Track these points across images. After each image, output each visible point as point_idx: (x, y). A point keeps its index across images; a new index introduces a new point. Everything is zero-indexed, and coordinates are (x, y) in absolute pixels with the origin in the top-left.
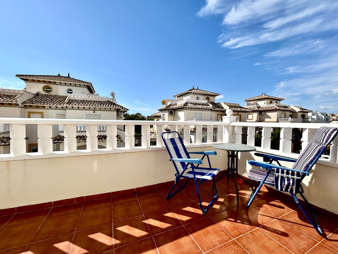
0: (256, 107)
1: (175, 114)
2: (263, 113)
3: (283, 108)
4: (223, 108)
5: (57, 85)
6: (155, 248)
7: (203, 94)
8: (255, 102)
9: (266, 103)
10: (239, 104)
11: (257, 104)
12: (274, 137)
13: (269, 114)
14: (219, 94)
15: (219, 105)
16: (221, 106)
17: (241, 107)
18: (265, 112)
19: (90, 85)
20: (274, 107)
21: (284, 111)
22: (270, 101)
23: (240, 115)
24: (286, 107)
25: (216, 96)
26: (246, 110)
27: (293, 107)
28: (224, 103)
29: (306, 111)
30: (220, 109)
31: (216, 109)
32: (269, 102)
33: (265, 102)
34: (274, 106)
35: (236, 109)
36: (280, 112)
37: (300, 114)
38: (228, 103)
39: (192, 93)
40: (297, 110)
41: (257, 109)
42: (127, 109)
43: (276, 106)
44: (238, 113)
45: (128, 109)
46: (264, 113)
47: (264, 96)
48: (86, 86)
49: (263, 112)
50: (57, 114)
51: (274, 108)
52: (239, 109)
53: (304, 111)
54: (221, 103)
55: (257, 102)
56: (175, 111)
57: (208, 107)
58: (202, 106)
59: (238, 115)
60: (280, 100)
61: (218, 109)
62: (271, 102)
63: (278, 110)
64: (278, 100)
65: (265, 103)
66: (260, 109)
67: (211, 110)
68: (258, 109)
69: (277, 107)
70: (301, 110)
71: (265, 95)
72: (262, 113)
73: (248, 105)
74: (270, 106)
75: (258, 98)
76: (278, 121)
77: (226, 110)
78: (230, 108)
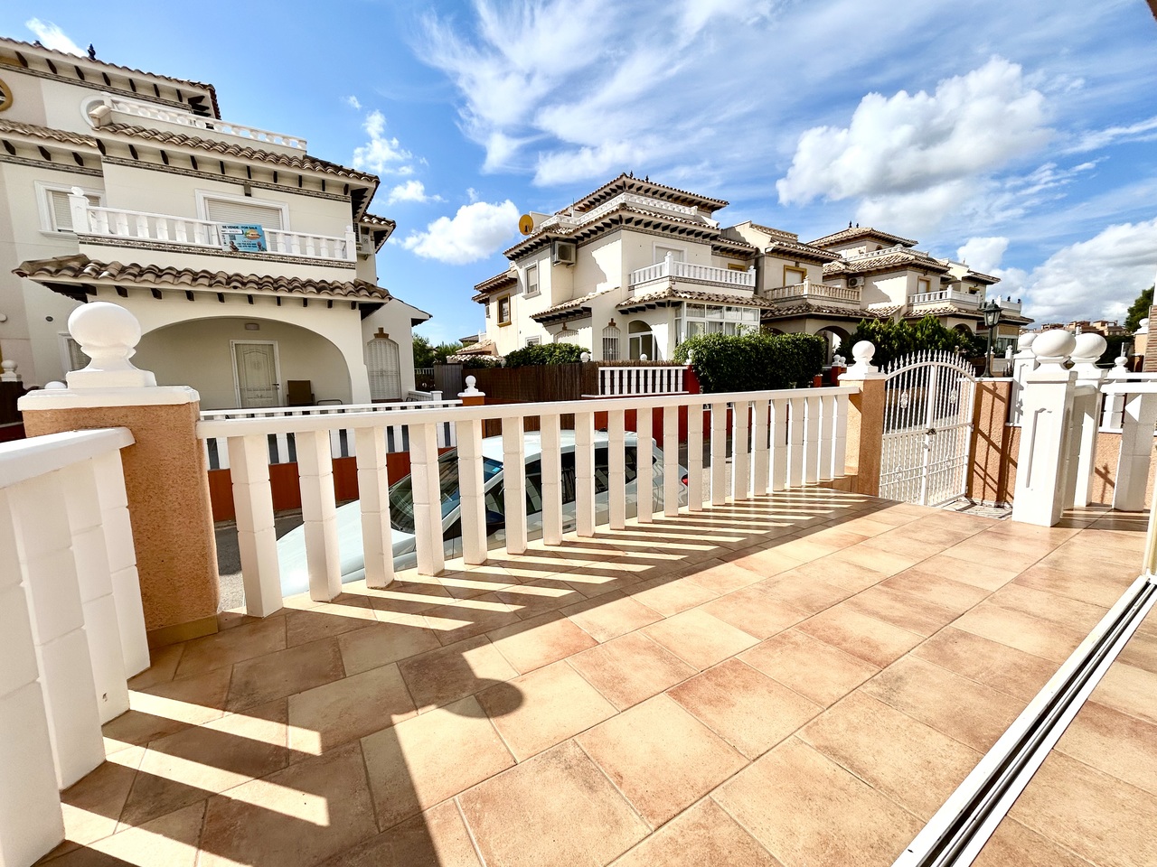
1: (580, 260)
2: (860, 281)
3: (922, 262)
4: (747, 244)
5: (33, 74)
7: (670, 196)
9: (865, 251)
13: (881, 284)
14: (726, 203)
15: (733, 234)
16: (739, 238)
18: (869, 279)
19: (207, 94)
20: (898, 257)
21: (926, 269)
22: (876, 245)
23: (803, 272)
25: (715, 207)
26: (822, 254)
28: (751, 226)
30: (738, 247)
31: (727, 242)
32: (874, 247)
33: (863, 247)
34: (895, 255)
35: (792, 245)
36: (916, 273)
39: (634, 190)
40: (960, 272)
41: (844, 270)
42: (388, 223)
43: (902, 255)
44: (797, 263)
45: (394, 222)
46: (864, 281)
47: (854, 231)
48: (186, 102)
49: (862, 278)
50: (53, 192)
51: (898, 260)
52: (801, 248)
53: (979, 277)
54: (738, 229)
56: (577, 247)
57: (704, 225)
59: (796, 269)
61: (732, 243)
65: (863, 253)
66: (852, 269)
67: (713, 240)
68: (847, 270)
69: (907, 256)
71: (858, 228)
72: (856, 282)
74: (882, 258)
75: (838, 237)
76: (910, 306)
77: (757, 250)
78: (772, 241)
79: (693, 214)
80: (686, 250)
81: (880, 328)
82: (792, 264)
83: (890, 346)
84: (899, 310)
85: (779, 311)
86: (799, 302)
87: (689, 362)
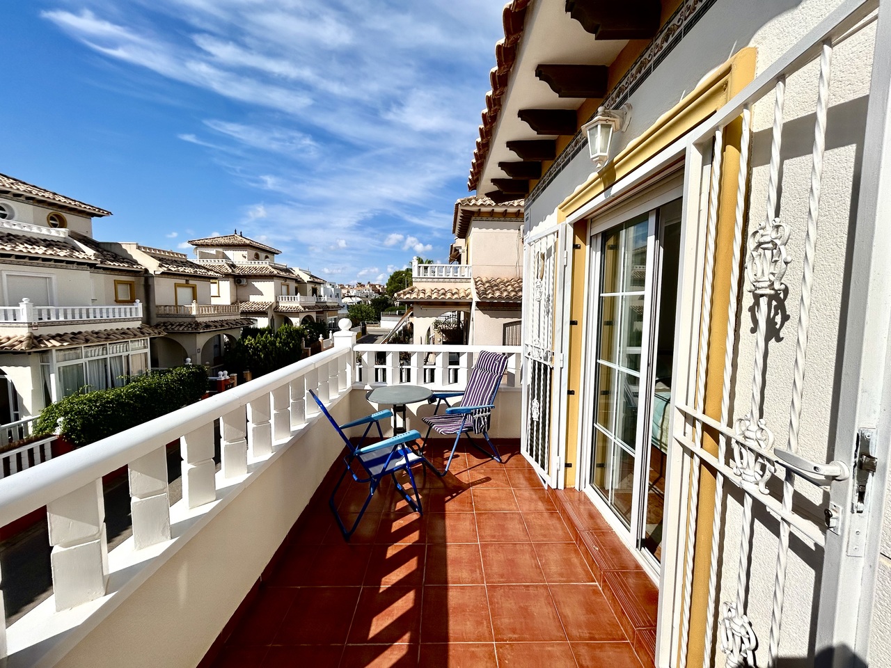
0: (226, 265)
2: (244, 281)
3: (282, 274)
4: (136, 262)
6: (447, 587)
8: (220, 250)
9: (247, 256)
10: (185, 255)
11: (225, 257)
12: (281, 339)
13: (258, 285)
14: (109, 213)
15: (117, 251)
16: (124, 256)
17: (192, 265)
18: (250, 281)
20: (267, 268)
21: (285, 278)
22: (254, 252)
23: (193, 287)
24: (287, 270)
25: (93, 215)
26: (209, 274)
27: (297, 272)
28: (139, 248)
29: (319, 280)
30: (125, 266)
31: (111, 264)
32: (253, 256)
33: (245, 253)
34: (265, 267)
35: (181, 269)
36: (280, 281)
37: (309, 287)
38: (149, 249)
40: (306, 278)
41: (230, 271)
43: (270, 268)
44: (187, 281)
46: (247, 282)
47: (239, 240)
49: (245, 280)
51: (268, 272)
52: (189, 270)
53: (316, 280)
54: (123, 247)
55: (224, 252)
57: (77, 254)
58: (50, 252)
59: (187, 285)
60: (273, 253)
61: (116, 265)
62: (257, 257)
63: (275, 276)
64: (270, 253)
65: (245, 257)
66: (237, 272)
67: (92, 266)
68: (233, 271)
69: (273, 270)
70: (311, 280)
71: (241, 236)
72: (241, 282)
73: (203, 256)
74: (258, 266)
75: (227, 241)
76: (277, 302)
77: (146, 270)
78: (161, 266)
79: (62, 235)
80: (54, 277)
81: (251, 344)
82: (183, 282)
83: (259, 356)
84: (271, 306)
85: (172, 325)
86: (190, 320)
87: (58, 431)
